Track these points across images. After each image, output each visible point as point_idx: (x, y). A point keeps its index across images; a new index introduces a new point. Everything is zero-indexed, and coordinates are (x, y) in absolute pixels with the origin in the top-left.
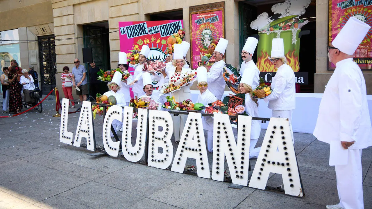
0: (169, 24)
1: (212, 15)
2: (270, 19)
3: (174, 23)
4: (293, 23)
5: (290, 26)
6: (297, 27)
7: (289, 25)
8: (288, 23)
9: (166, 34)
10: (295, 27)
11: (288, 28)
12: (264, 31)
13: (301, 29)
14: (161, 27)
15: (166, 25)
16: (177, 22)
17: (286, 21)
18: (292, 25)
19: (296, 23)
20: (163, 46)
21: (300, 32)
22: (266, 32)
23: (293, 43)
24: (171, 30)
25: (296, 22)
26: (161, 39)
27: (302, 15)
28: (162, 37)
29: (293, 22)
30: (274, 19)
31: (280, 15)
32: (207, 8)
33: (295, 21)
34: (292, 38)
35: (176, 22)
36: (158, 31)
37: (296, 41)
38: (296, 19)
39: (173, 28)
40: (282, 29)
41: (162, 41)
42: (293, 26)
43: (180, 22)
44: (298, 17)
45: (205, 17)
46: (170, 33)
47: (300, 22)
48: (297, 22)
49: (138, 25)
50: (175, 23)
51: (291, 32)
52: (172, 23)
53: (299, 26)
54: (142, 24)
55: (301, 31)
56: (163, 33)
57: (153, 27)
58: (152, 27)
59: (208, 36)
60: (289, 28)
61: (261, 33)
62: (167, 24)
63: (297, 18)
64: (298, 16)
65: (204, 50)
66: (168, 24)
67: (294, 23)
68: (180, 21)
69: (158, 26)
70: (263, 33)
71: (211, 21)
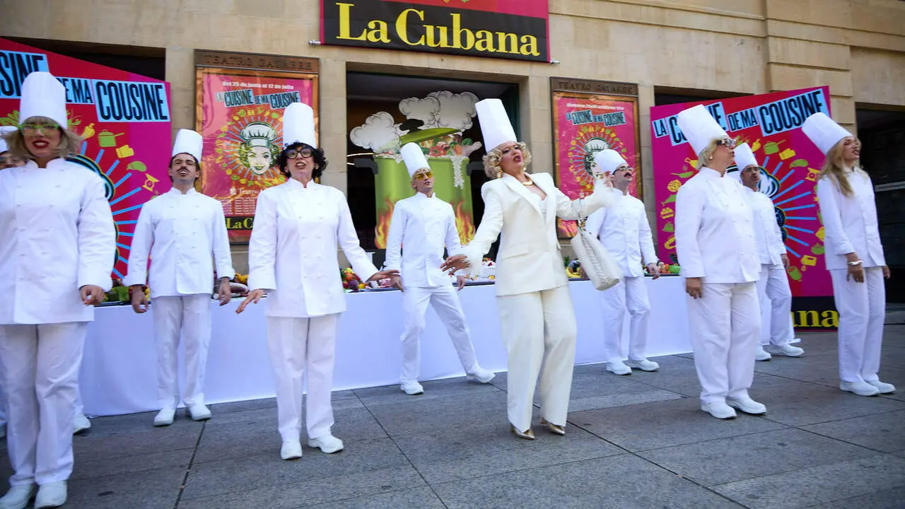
0: (129, 83)
1: (277, 87)
2: (399, 130)
3: (142, 83)
4: (451, 143)
5: (446, 149)
6: (461, 153)
7: (442, 146)
8: (441, 143)
9: (117, 114)
10: (456, 151)
11: (442, 152)
12: (387, 153)
13: (469, 157)
14: (101, 87)
15: (116, 83)
16: (154, 84)
17: (436, 138)
18: (449, 147)
19: (458, 145)
20: (102, 152)
21: (468, 163)
22: (392, 157)
23: (456, 186)
24: (133, 105)
25: (457, 141)
26: (99, 128)
27: (466, 130)
28: (101, 120)
29: (450, 141)
30: (408, 131)
31: (421, 123)
32: (262, 66)
33: (454, 140)
34: (454, 176)
35: (149, 84)
36: (90, 98)
37: (463, 181)
38: (455, 135)
39: (139, 99)
40: (428, 154)
41: (103, 133)
42: (451, 149)
43: (160, 87)
44: (461, 134)
45: (253, 88)
46: (129, 115)
47: (465, 144)
48: (460, 142)
49: (11, 55)
50: (145, 86)
51: (450, 161)
52: (137, 84)
53: (464, 153)
54: (28, 57)
55: (470, 162)
56: (108, 108)
57: (73, 81)
58: (70, 79)
59: (264, 142)
60: (445, 154)
61: (380, 158)
62: (123, 83)
63: (459, 136)
64: (459, 131)
65: (247, 183)
66: (126, 85)
67: (454, 143)
68: (163, 84)
69: (88, 80)
70: (386, 157)
71: (274, 102)
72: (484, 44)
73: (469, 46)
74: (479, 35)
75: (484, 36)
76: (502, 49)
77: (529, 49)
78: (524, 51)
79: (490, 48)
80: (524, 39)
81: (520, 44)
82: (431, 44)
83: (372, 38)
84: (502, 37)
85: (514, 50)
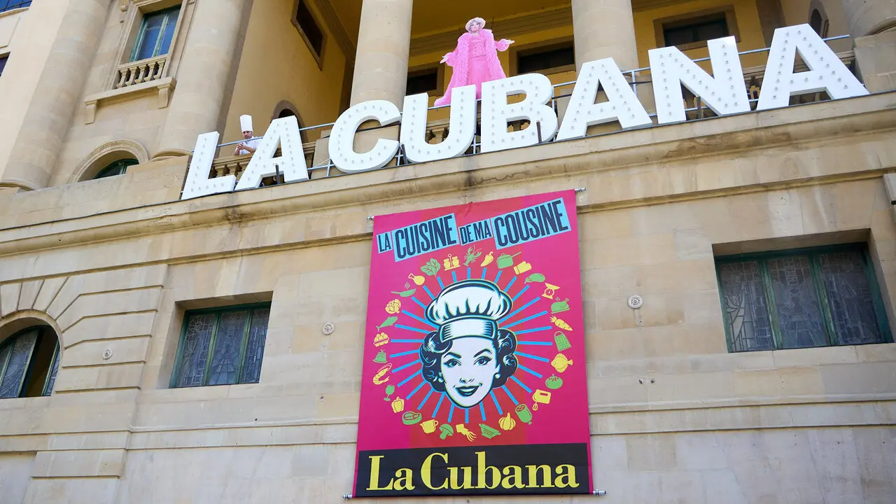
72: (512, 481)
73: (495, 485)
74: (506, 471)
75: (512, 472)
76: (533, 483)
77: (565, 480)
78: (559, 483)
79: (519, 484)
80: (559, 470)
81: (554, 476)
82: (455, 486)
83: (398, 487)
84: (533, 470)
85: (547, 483)
